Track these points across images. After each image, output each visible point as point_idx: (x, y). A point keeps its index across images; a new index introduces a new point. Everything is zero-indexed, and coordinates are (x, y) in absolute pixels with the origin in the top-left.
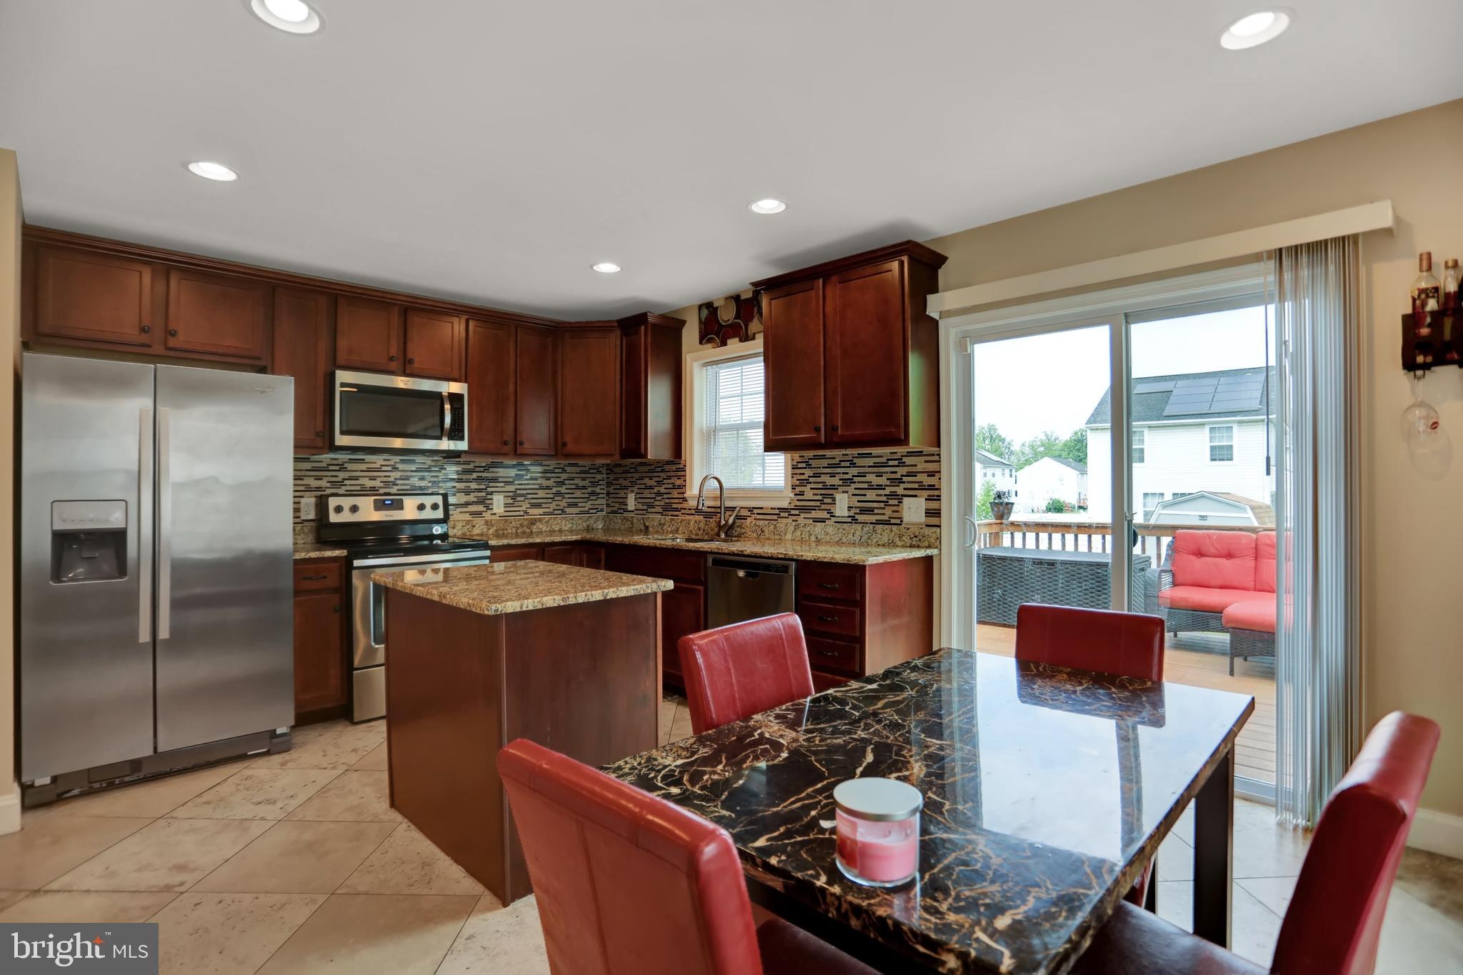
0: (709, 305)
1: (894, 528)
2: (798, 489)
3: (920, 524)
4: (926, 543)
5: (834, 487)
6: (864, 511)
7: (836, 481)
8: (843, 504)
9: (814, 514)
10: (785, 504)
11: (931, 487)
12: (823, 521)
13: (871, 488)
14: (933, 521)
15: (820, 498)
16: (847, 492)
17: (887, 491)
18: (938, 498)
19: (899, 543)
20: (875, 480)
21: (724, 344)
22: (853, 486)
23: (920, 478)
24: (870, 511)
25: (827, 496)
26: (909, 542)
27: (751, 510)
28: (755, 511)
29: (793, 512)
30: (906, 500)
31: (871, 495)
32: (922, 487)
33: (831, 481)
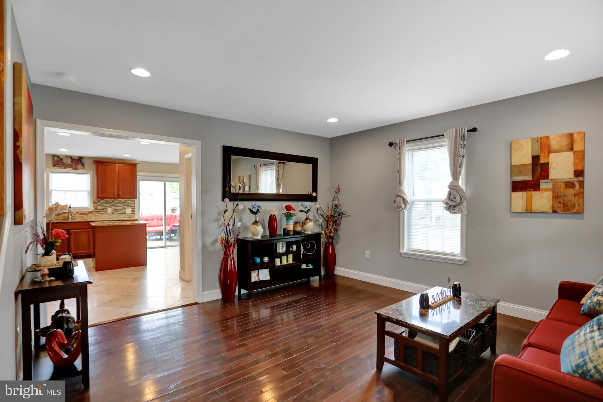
0: (58, 156)
1: (125, 214)
2: (95, 207)
3: (130, 213)
4: (132, 217)
5: (107, 207)
6: (116, 211)
7: (108, 205)
8: (110, 210)
9: (101, 213)
10: (91, 211)
11: (133, 206)
12: (104, 214)
13: (118, 207)
14: (134, 212)
15: (103, 209)
16: (111, 208)
17: (122, 207)
18: (134, 208)
19: (126, 217)
20: (119, 205)
21: (65, 168)
22: (113, 206)
23: (130, 205)
24: (118, 211)
25: (105, 208)
26: (128, 217)
27: (77, 212)
28: (79, 213)
29: (93, 212)
30: (127, 209)
31: (118, 208)
32: (131, 206)
33: (105, 205)
